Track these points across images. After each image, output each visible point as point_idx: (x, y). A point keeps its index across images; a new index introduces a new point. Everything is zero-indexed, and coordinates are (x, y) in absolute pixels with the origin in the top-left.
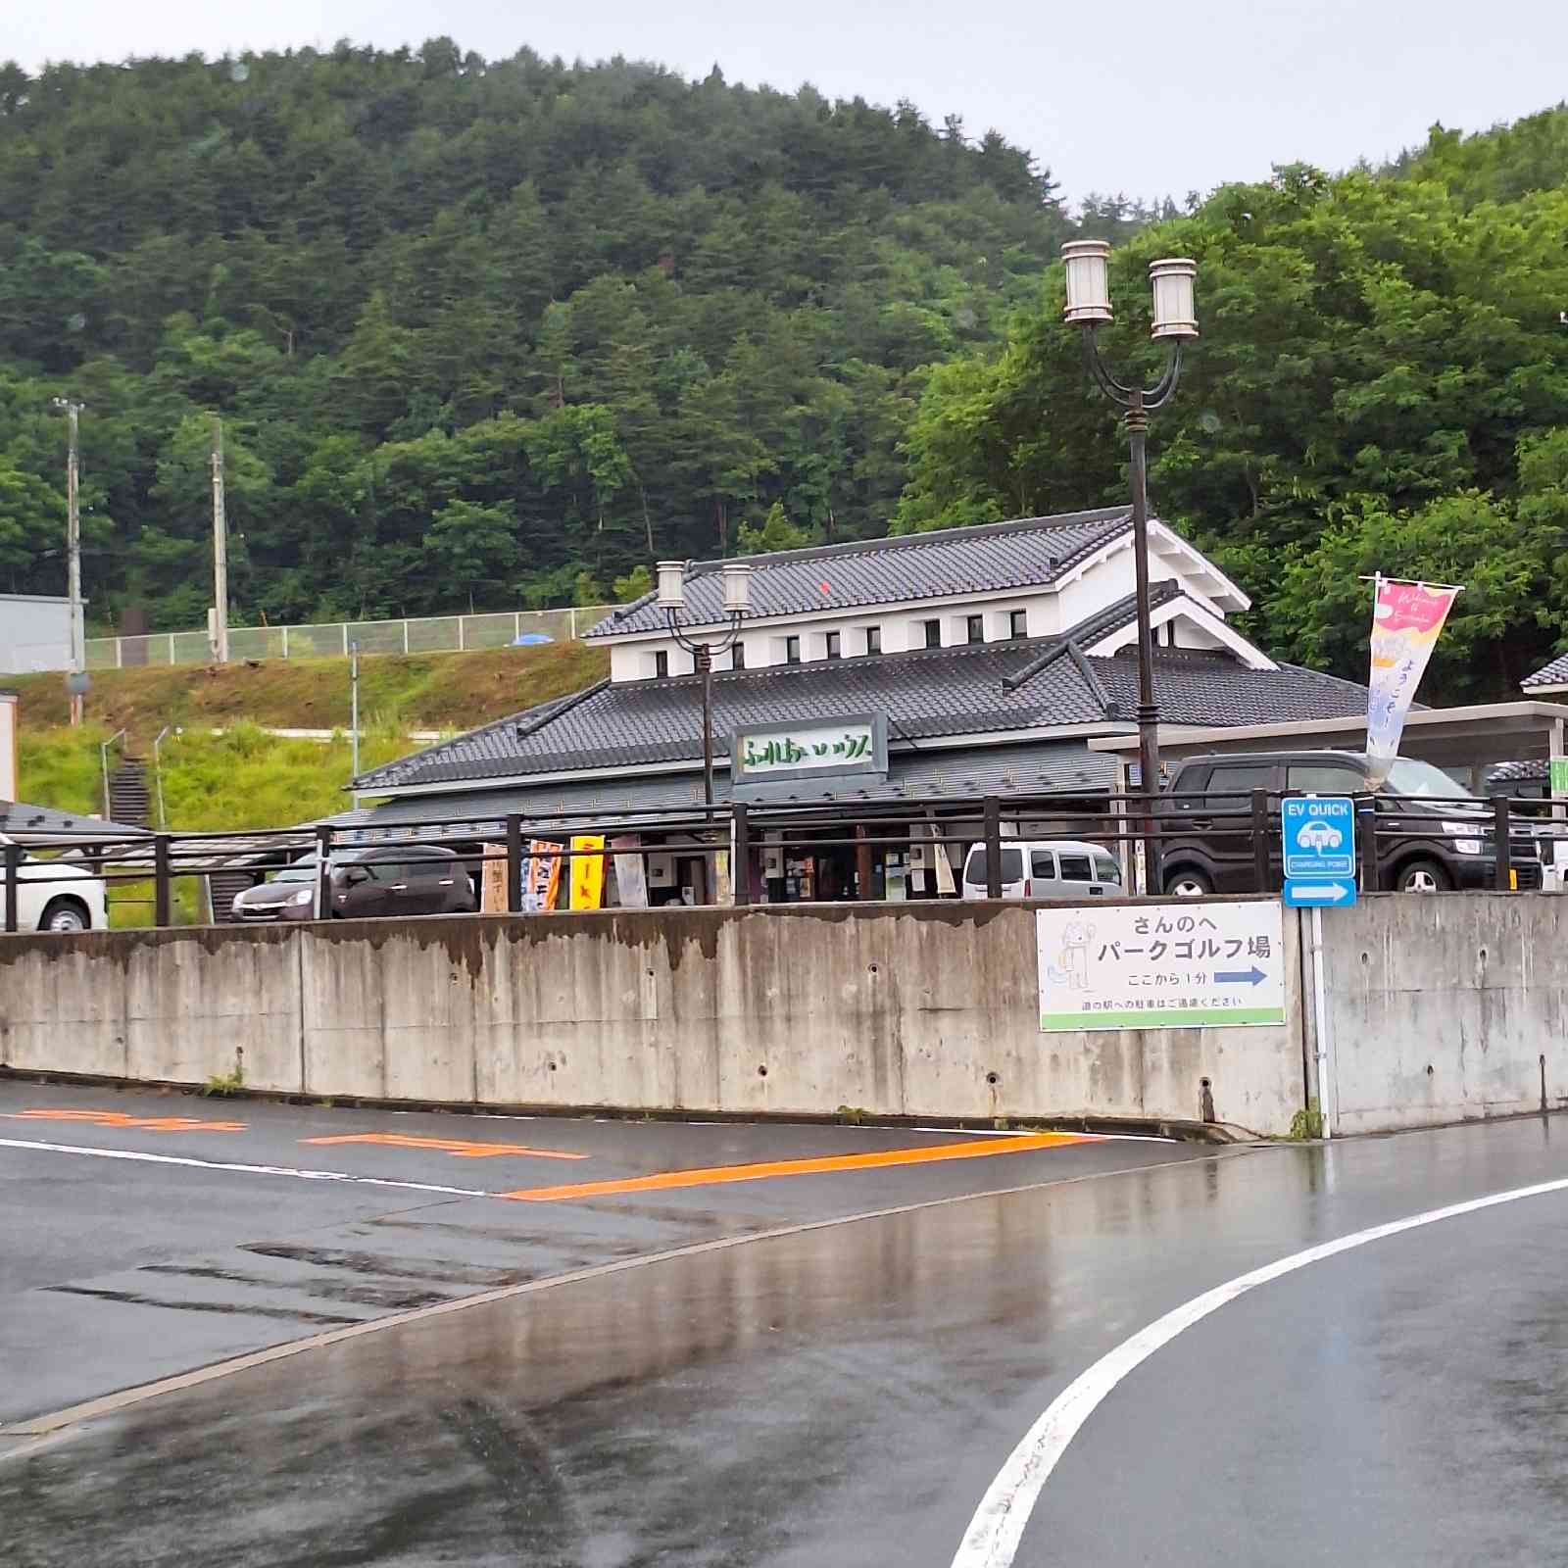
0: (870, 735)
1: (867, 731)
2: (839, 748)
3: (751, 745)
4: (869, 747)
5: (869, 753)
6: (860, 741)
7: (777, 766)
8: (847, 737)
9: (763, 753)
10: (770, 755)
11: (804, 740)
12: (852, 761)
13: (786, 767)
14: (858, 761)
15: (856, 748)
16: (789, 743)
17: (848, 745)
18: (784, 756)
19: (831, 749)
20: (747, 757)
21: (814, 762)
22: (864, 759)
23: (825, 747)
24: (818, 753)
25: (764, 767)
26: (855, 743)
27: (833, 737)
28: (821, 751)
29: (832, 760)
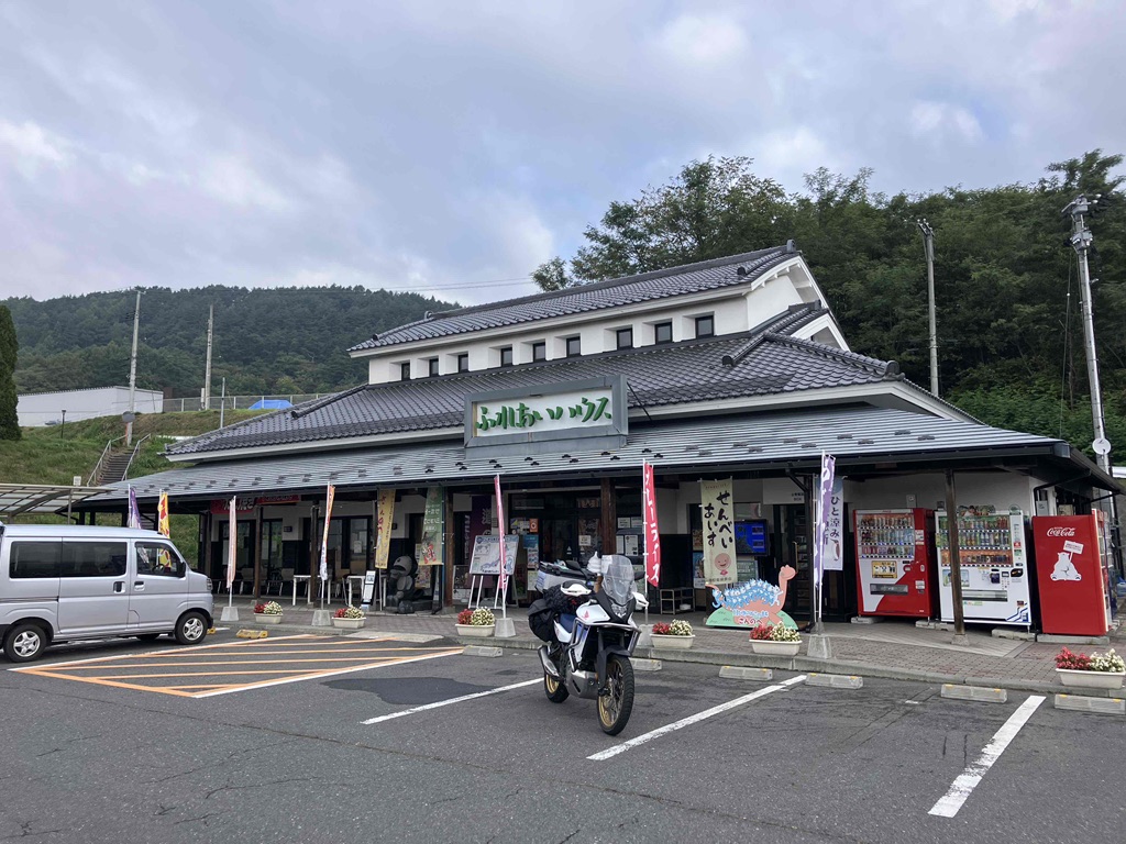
0: (610, 399)
1: (608, 395)
2: (575, 413)
3: (485, 411)
4: (609, 410)
5: (610, 417)
6: (598, 404)
7: (511, 431)
8: (585, 401)
9: (495, 418)
10: (503, 420)
11: (539, 406)
12: (590, 424)
13: (518, 431)
14: (597, 424)
15: (594, 412)
16: (523, 409)
17: (585, 408)
18: (517, 420)
19: (567, 413)
20: (481, 422)
21: (548, 425)
22: (603, 422)
23: (560, 411)
24: (553, 418)
25: (497, 432)
26: (594, 405)
27: (569, 402)
28: (556, 415)
29: (568, 423)
